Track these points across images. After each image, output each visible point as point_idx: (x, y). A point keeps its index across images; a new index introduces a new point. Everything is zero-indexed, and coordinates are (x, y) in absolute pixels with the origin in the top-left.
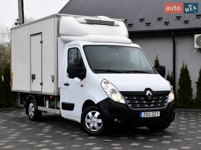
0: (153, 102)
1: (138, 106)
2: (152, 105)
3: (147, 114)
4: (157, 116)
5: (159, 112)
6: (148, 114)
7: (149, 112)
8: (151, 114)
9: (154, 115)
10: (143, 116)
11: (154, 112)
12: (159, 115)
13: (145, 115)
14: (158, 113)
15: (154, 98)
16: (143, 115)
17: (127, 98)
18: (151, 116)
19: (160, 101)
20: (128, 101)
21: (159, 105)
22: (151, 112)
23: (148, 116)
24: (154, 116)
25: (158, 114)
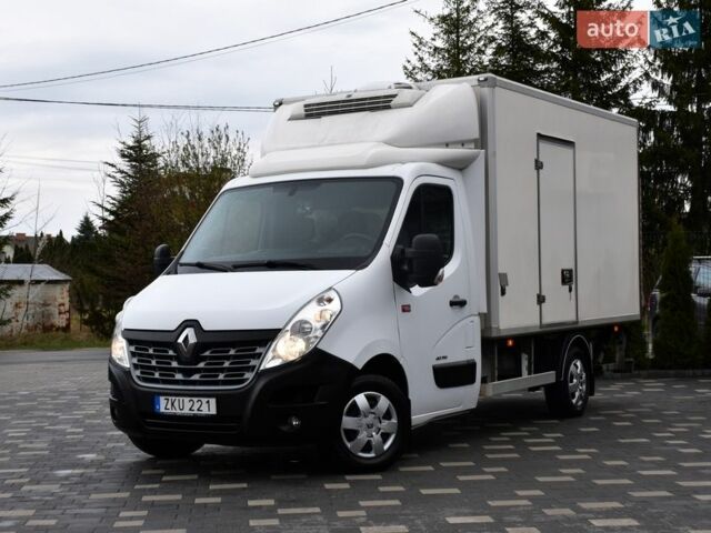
0: (202, 365)
1: (157, 375)
2: (196, 377)
3: (173, 404)
4: (205, 411)
5: (213, 401)
6: (176, 404)
7: (181, 399)
8: (186, 406)
9: (195, 408)
10: (162, 410)
11: (195, 399)
12: (213, 411)
13: (169, 406)
14: (208, 402)
15: (207, 353)
16: (163, 406)
17: (133, 349)
18: (186, 411)
19: (227, 364)
20: (135, 360)
21: (221, 377)
22: (187, 399)
23: (178, 411)
24: (196, 412)
25: (209, 407)
